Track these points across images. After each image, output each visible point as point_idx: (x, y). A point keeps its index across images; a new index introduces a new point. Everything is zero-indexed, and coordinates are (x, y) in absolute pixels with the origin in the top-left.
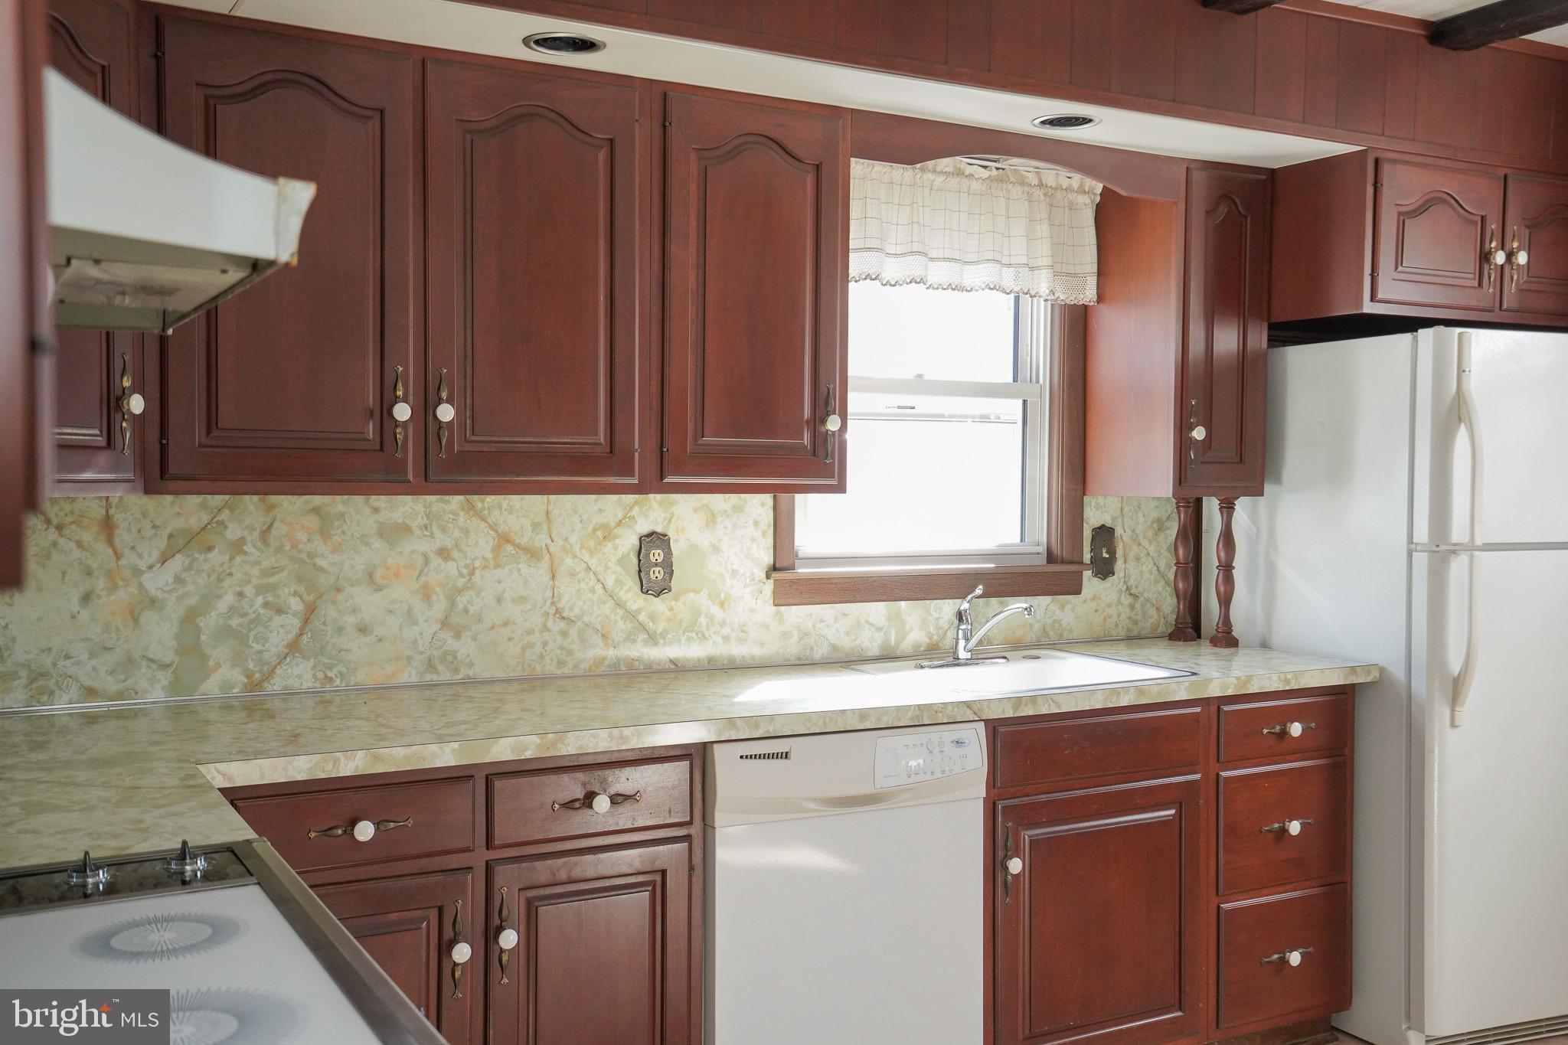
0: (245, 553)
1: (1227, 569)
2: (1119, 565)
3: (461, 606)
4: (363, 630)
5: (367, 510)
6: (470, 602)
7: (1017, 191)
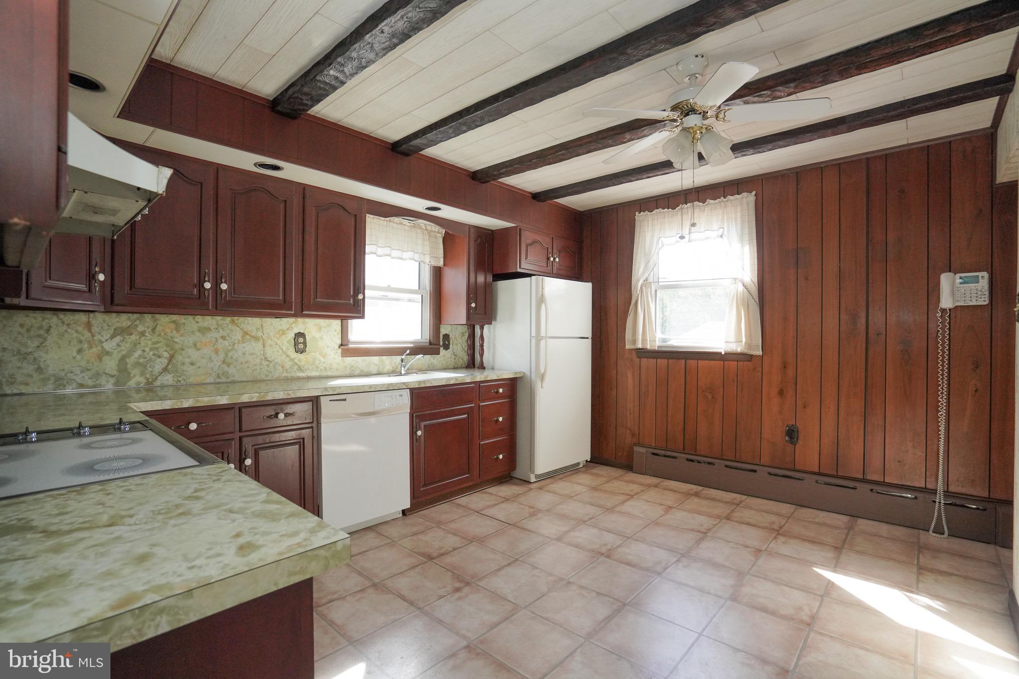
0: (146, 336)
1: (482, 346)
2: (451, 346)
3: (230, 356)
4: (192, 364)
5: (194, 322)
6: (233, 355)
7: (419, 231)
